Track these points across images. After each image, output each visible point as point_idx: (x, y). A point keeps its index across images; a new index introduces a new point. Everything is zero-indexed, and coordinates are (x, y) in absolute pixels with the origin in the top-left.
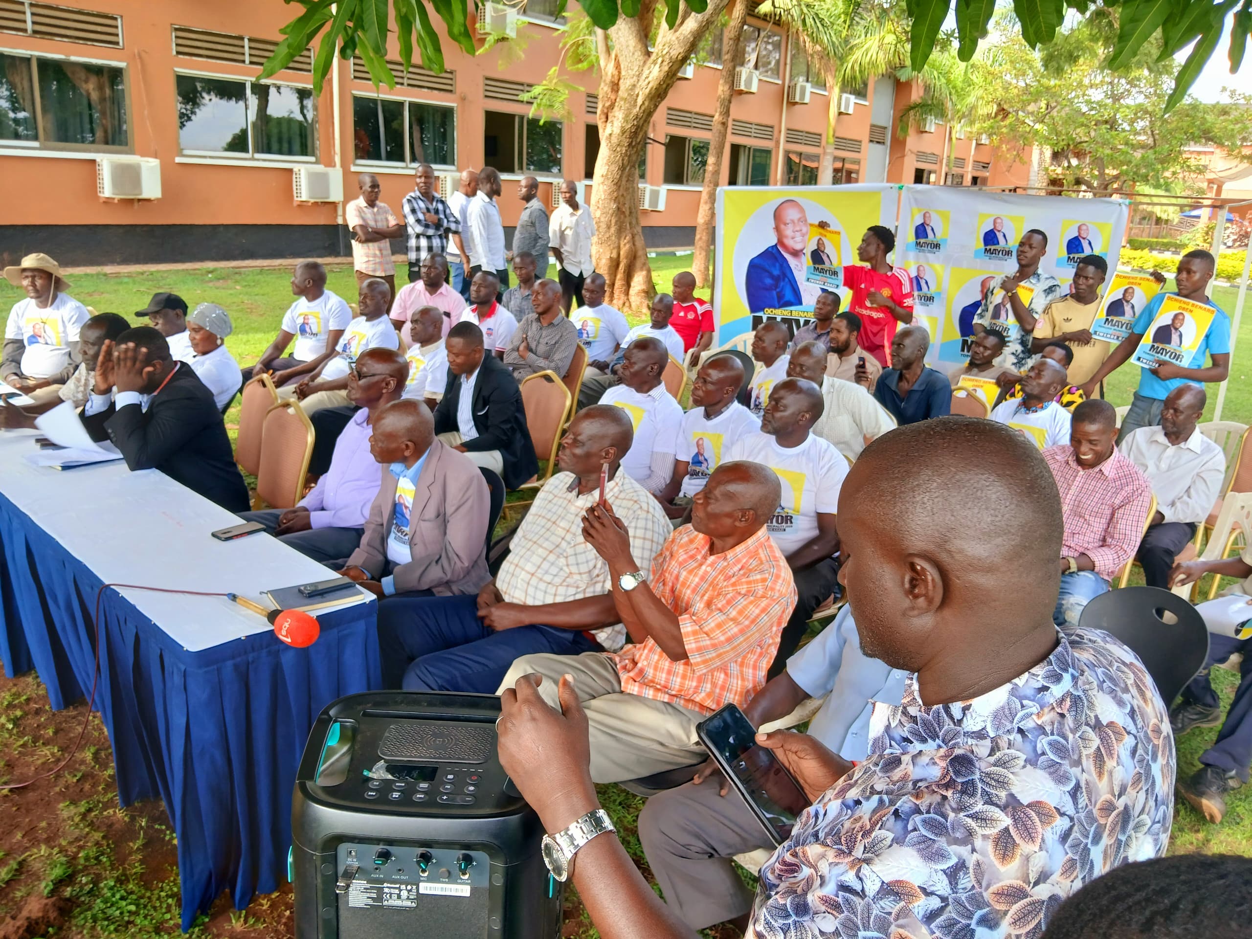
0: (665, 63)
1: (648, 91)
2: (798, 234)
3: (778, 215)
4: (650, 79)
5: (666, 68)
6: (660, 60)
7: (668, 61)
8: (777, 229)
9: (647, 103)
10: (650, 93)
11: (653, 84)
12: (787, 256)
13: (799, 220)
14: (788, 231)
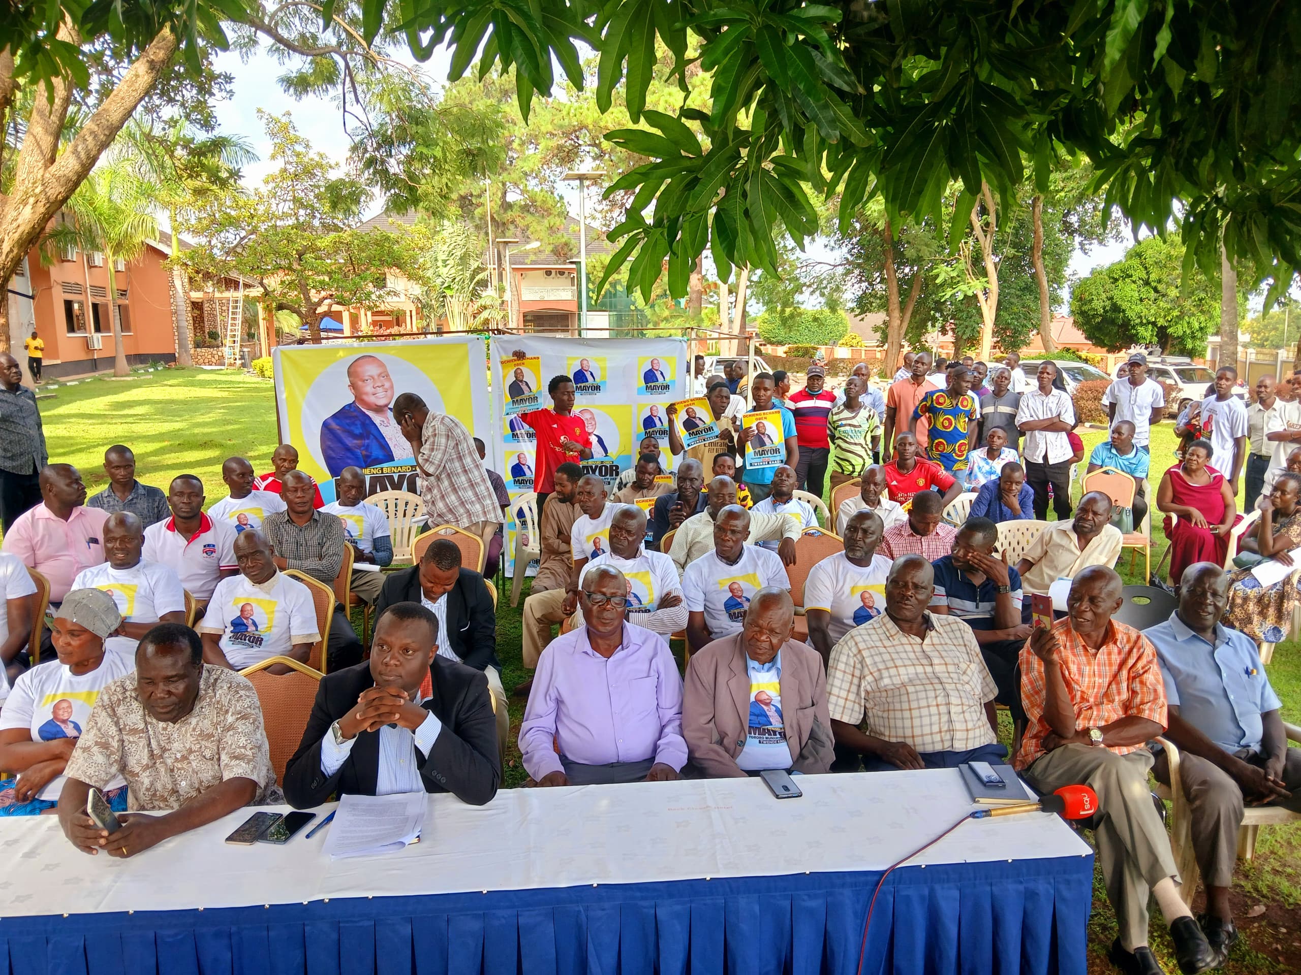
0: (40, 204)
1: (16, 236)
2: (380, 390)
3: (352, 372)
4: (20, 221)
5: (42, 210)
6: (32, 200)
7: (44, 201)
8: (353, 386)
9: (16, 251)
10: (20, 239)
11: (25, 228)
12: (370, 413)
13: (379, 375)
14: (368, 388)
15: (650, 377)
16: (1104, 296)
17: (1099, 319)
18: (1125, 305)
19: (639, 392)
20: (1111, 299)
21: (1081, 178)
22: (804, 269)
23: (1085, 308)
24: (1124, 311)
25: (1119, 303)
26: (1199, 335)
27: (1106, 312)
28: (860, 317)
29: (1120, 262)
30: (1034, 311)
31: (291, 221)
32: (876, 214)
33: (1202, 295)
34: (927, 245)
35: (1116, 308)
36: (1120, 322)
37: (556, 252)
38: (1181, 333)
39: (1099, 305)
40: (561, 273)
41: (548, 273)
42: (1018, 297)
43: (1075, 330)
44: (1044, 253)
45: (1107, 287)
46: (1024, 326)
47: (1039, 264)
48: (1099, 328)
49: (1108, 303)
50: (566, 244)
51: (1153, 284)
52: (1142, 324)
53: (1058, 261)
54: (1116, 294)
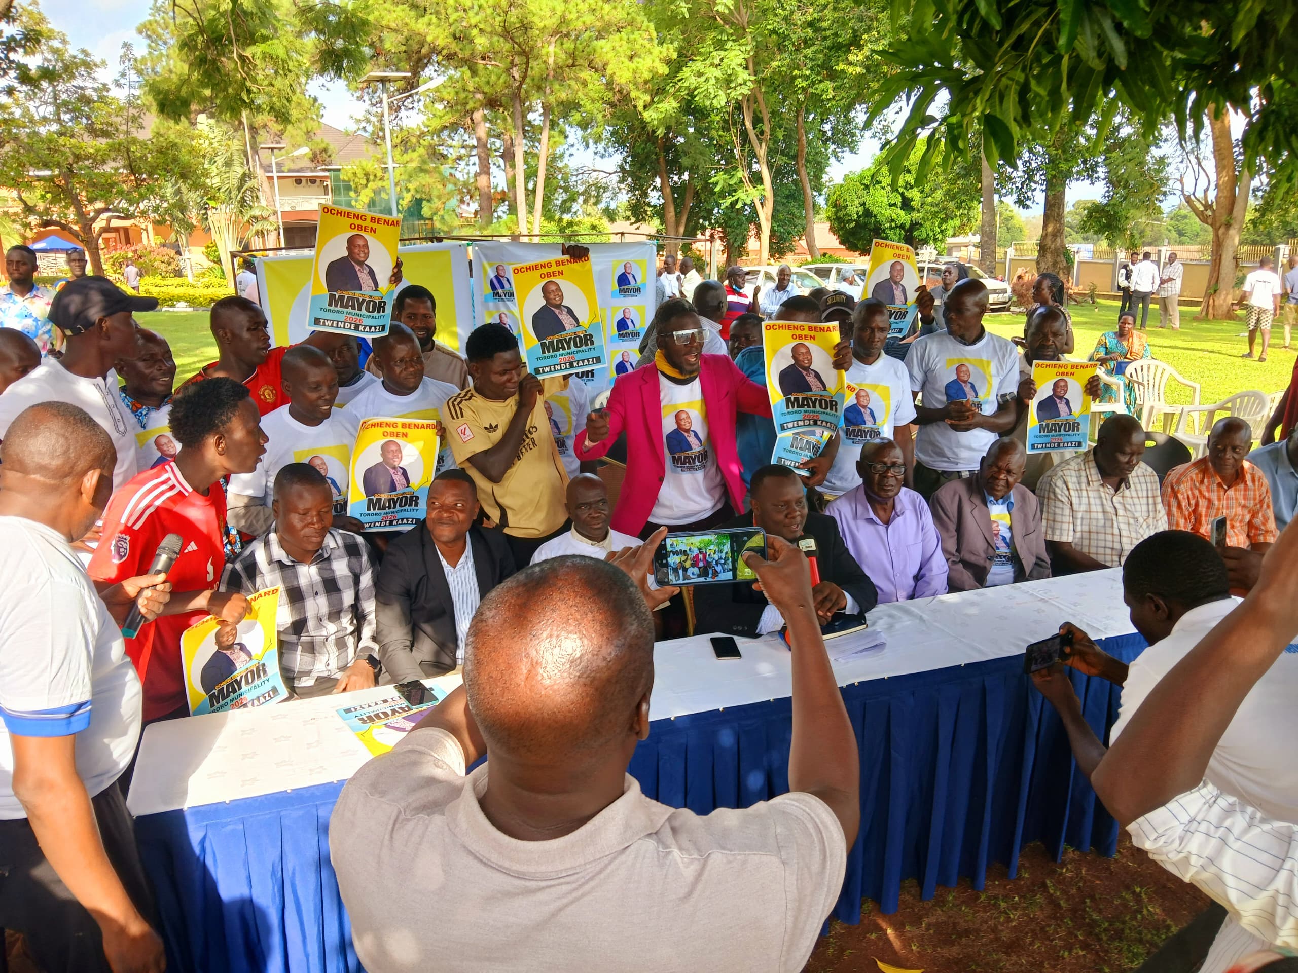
15: (623, 280)
16: (857, 202)
17: (853, 225)
18: (875, 210)
19: (613, 295)
20: (863, 204)
21: (850, 88)
22: (580, 177)
23: (841, 214)
24: (875, 216)
25: (871, 208)
26: (940, 236)
27: (859, 217)
28: (636, 226)
29: (869, 169)
30: (799, 218)
31: (55, 127)
32: (656, 122)
33: (963, 198)
34: (701, 153)
35: (868, 213)
36: (872, 227)
37: (314, 158)
38: (924, 236)
39: (854, 210)
40: (313, 181)
41: (298, 181)
42: (784, 204)
43: (831, 235)
44: (807, 161)
45: (860, 193)
46: (789, 233)
47: (803, 172)
48: (853, 233)
49: (861, 209)
50: (325, 150)
51: (901, 190)
52: (891, 228)
53: (819, 168)
54: (868, 200)
